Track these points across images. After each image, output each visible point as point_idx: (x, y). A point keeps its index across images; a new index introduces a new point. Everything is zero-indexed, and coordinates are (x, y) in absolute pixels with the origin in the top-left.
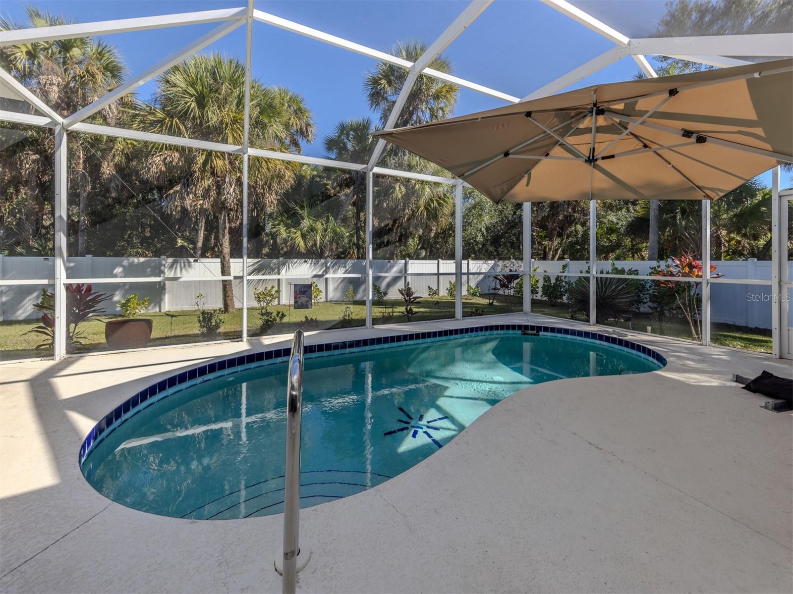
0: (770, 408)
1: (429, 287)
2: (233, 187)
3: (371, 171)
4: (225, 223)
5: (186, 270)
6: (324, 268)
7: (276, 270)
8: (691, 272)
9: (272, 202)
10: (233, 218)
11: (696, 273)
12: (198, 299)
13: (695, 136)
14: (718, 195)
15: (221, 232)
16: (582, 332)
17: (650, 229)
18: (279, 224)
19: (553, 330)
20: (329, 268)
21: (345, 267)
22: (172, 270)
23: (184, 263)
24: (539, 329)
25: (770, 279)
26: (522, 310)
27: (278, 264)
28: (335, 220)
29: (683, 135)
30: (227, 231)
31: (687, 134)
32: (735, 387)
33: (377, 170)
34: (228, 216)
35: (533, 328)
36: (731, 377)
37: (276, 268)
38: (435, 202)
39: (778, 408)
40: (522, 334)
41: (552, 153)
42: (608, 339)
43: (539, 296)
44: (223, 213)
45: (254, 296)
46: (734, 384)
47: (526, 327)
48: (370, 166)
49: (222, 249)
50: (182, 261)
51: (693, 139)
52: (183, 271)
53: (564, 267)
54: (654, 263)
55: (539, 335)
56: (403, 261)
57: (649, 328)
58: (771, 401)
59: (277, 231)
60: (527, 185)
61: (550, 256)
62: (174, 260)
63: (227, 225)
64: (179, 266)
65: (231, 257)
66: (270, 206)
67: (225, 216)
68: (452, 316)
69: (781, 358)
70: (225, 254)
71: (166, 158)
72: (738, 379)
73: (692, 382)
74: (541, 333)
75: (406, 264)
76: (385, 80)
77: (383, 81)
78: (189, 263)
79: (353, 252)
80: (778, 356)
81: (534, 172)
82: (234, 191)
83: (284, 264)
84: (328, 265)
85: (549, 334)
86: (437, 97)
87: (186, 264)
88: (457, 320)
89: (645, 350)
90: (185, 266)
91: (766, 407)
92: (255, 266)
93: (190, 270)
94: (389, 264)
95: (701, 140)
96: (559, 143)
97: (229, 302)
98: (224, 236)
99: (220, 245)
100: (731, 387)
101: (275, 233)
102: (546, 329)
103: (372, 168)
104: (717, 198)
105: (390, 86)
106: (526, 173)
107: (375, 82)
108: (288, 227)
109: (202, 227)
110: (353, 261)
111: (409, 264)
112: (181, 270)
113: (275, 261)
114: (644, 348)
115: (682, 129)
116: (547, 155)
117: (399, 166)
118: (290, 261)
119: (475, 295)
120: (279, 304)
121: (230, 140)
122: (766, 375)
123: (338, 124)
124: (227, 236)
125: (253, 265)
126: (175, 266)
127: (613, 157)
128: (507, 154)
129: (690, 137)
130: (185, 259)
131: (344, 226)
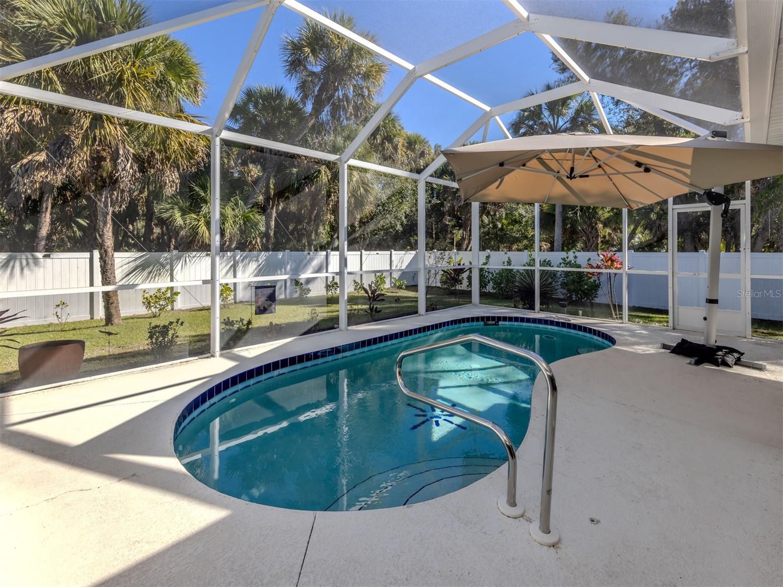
0: (693, 363)
1: (355, 281)
2: (130, 162)
3: (345, 162)
4: (106, 206)
5: (30, 269)
6: (232, 263)
7: (168, 267)
8: (612, 265)
9: (173, 182)
10: (117, 199)
11: (615, 266)
12: (59, 309)
13: (643, 166)
14: (638, 206)
15: (100, 217)
16: (536, 319)
17: (556, 223)
18: (173, 208)
19: (511, 319)
20: (238, 263)
21: (257, 260)
22: (5, 270)
23: (27, 259)
24: (499, 319)
25: (667, 270)
26: (470, 302)
27: (171, 259)
28: (245, 204)
29: (636, 165)
30: (109, 217)
31: (639, 164)
32: (665, 352)
33: (353, 162)
34: (111, 197)
35: (493, 318)
36: (659, 345)
37: (167, 264)
38: (361, 188)
39: (697, 363)
40: (485, 325)
41: (528, 164)
42: (558, 324)
43: (490, 288)
44: (105, 193)
45: (142, 300)
46: (663, 350)
47: (488, 318)
48: (344, 156)
49: (103, 241)
50: (24, 257)
51: (642, 169)
52: (26, 271)
53: (488, 257)
54: (563, 254)
55: (498, 325)
56: (324, 253)
57: (581, 312)
58: (693, 360)
59: (171, 216)
60: (497, 188)
61: (465, 246)
62: (10, 256)
63: (111, 210)
64: (17, 264)
65: (115, 251)
66: (171, 186)
67: (106, 198)
68: (414, 312)
69: (674, 329)
70: (108, 247)
71: (23, 116)
72: (665, 347)
73: (640, 352)
74: (500, 323)
75: (327, 256)
76: (309, 48)
77: (306, 49)
78: (36, 259)
79: (256, 242)
80: (672, 328)
81: (506, 178)
82: (131, 167)
83: (179, 258)
84: (237, 258)
85: (507, 323)
86: (366, 76)
87: (31, 261)
88: (420, 315)
89: (590, 331)
90: (28, 264)
91: (690, 363)
92: (138, 262)
93: (36, 269)
94: (308, 257)
95: (647, 170)
96: (538, 157)
97: (113, 311)
98: (105, 223)
99: (100, 236)
100: (662, 353)
101: (167, 219)
102: (505, 319)
103: (348, 160)
104: (637, 208)
105: (313, 54)
106: (500, 178)
107: (296, 48)
108: (184, 212)
109: (47, 208)
110: (267, 254)
111: (331, 257)
112: (22, 269)
113: (166, 255)
114: (590, 329)
115: (635, 161)
116: (524, 165)
117: (321, 147)
118: (186, 254)
119: (401, 288)
120: (172, 309)
121: (129, 101)
122: (684, 341)
123: (244, 89)
124: (109, 225)
125: (135, 260)
126: (11, 264)
127: (587, 176)
128: (502, 164)
129: (640, 167)
130: (29, 255)
131: (259, 212)
